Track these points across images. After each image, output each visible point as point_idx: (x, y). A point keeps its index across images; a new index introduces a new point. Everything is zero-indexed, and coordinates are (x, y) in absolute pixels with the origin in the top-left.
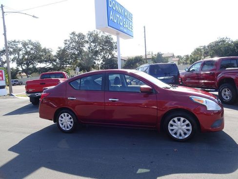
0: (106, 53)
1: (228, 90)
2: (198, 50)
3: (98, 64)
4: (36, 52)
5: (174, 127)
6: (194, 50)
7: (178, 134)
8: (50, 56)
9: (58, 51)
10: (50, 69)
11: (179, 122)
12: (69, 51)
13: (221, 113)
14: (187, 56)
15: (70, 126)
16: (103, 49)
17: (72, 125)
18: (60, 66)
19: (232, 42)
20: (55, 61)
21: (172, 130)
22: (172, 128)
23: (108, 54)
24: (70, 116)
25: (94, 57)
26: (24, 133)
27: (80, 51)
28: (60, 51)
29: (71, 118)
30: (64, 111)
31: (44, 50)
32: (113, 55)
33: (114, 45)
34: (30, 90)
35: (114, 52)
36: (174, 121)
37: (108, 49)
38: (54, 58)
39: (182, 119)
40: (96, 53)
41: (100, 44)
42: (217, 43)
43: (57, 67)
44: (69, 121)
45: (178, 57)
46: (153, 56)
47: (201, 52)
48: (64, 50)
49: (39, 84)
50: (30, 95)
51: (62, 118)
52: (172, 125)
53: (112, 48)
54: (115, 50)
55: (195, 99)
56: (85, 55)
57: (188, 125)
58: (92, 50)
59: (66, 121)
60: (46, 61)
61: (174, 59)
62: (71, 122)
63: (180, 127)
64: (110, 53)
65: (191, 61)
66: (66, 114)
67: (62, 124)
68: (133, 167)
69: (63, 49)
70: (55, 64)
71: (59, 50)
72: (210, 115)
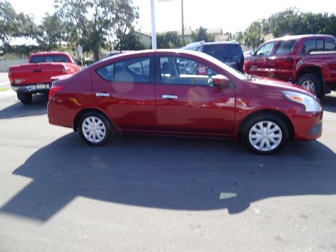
0: (122, 24)
1: (310, 83)
2: (256, 24)
3: (110, 42)
4: (8, 19)
5: (257, 136)
6: (250, 25)
7: (262, 144)
8: (31, 26)
9: (44, 19)
10: (34, 47)
11: (265, 129)
12: (63, 20)
13: (320, 115)
14: (241, 33)
15: (101, 136)
16: (117, 18)
17: (104, 134)
18: (51, 44)
19: (302, 13)
20: (41, 34)
21: (254, 139)
22: (253, 136)
23: (125, 26)
24: (100, 121)
25: (103, 29)
26: (28, 147)
27: (80, 20)
28: (48, 19)
29: (101, 125)
30: (90, 113)
31: (21, 17)
32: (132, 29)
33: (135, 11)
34: (18, 81)
35: (133, 24)
36: (258, 127)
37: (125, 18)
38: (39, 30)
39: (270, 124)
40: (107, 24)
41: (112, 9)
42: (281, 16)
43: (46, 45)
44: (98, 129)
45: (227, 34)
46: (193, 33)
47: (260, 27)
48: (55, 18)
49: (32, 71)
50: (17, 88)
51: (87, 123)
52: (254, 133)
53: (131, 16)
54: (135, 19)
55: (290, 95)
56: (89, 27)
57: (276, 132)
58: (100, 18)
59: (94, 129)
60: (26, 35)
61: (221, 37)
62: (103, 130)
63: (265, 135)
64: (129, 25)
65: (246, 41)
66: (93, 118)
67: (88, 133)
68: (212, 191)
69: (52, 15)
70: (42, 39)
71: (46, 16)
72: (308, 117)
